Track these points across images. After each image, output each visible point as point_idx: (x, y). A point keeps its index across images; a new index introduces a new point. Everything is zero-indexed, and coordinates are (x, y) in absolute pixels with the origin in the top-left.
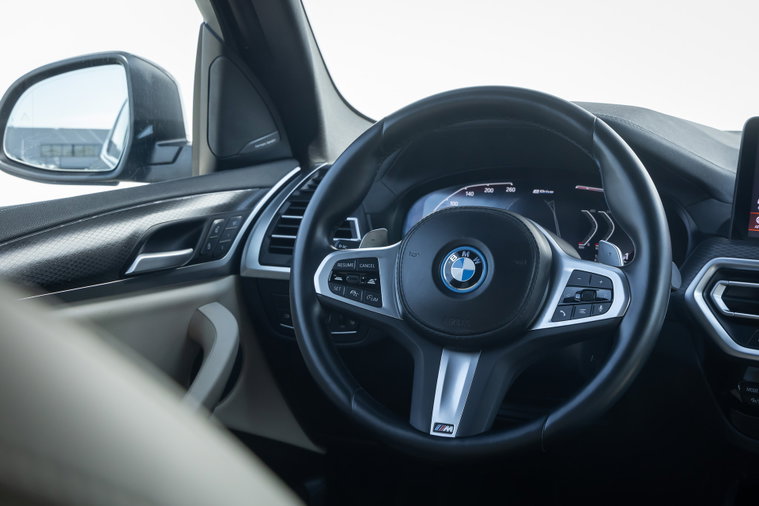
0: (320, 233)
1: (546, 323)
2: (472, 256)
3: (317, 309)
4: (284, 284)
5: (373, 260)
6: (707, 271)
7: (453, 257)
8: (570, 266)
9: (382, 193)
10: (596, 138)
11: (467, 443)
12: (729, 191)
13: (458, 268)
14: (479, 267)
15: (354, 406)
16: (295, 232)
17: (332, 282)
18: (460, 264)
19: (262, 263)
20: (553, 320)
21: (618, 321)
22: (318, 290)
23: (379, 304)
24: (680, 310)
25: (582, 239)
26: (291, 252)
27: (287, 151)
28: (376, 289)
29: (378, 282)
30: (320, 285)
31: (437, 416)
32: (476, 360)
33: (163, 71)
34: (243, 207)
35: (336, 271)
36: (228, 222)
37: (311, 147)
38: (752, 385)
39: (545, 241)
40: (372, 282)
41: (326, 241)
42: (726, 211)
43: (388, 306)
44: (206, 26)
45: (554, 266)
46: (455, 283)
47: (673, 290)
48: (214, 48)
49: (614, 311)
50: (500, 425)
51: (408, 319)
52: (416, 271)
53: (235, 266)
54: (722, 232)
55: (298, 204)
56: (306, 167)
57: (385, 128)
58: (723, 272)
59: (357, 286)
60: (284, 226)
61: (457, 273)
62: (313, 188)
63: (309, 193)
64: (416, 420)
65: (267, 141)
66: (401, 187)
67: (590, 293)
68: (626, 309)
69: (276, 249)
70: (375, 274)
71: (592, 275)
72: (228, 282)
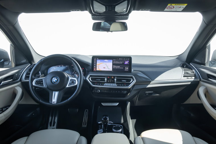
0: (33, 77)
1: (67, 86)
2: (56, 78)
3: (34, 88)
4: (28, 82)
5: (42, 80)
6: (89, 76)
7: (54, 78)
8: (70, 78)
9: (43, 67)
10: (72, 61)
11: (58, 104)
12: (91, 65)
14: (57, 80)
15: (41, 101)
16: (30, 74)
17: (36, 83)
18: (55, 80)
19: (25, 80)
20: (68, 86)
21: (77, 85)
22: (33, 85)
23: (43, 86)
24: (85, 81)
25: (73, 72)
26: (29, 78)
27: (28, 62)
28: (43, 84)
29: (43, 83)
30: (34, 84)
31: (53, 101)
32: (58, 92)
33: (5, 50)
34: (21, 71)
35: (36, 82)
36: (19, 74)
37: (32, 61)
38: (95, 90)
39: (66, 75)
40: (42, 83)
42: (91, 68)
43: (45, 86)
44: (11, 45)
45: (68, 78)
46: (54, 82)
48: (13, 48)
49: (76, 84)
50: (62, 101)
51: (48, 87)
52: (48, 81)
53: (21, 80)
54: (90, 71)
55: (30, 70)
56: (31, 64)
57: (42, 60)
58: (91, 76)
59: (39, 84)
60: (28, 74)
61: (54, 81)
62: (33, 67)
63: (32, 68)
64: (50, 102)
65: (24, 61)
66: (46, 67)
67: (73, 82)
68: (78, 84)
69: (27, 77)
70: (42, 82)
71: (73, 79)
72: (19, 83)
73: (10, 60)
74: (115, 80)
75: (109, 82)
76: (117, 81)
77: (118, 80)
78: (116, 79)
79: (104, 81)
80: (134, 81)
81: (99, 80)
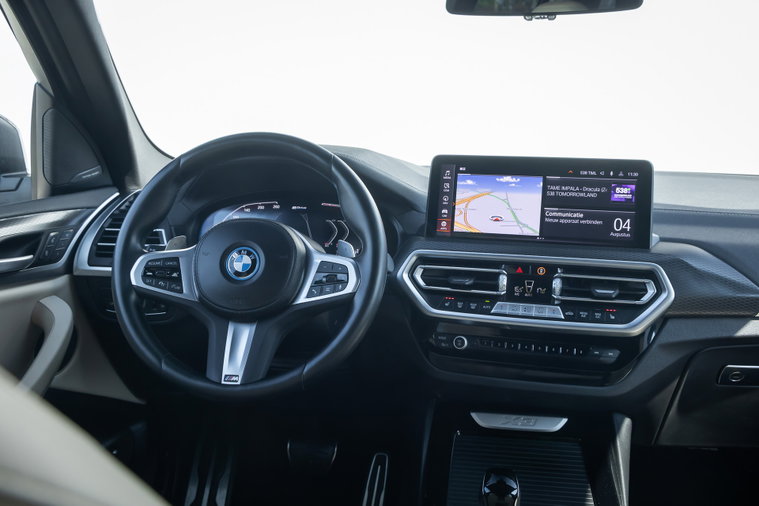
0: (134, 240)
1: (302, 299)
2: (249, 254)
3: (133, 297)
4: (107, 280)
5: (176, 259)
6: (411, 259)
7: (235, 255)
8: (319, 258)
9: (181, 211)
10: (333, 169)
11: (249, 387)
12: (423, 205)
13: (238, 262)
14: (254, 262)
15: (164, 367)
16: (114, 241)
17: (145, 276)
18: (239, 260)
19: (90, 265)
20: (308, 297)
21: (352, 295)
22: (134, 283)
23: (181, 291)
24: (394, 286)
25: (327, 241)
26: (111, 256)
27: (109, 181)
28: (179, 280)
29: (180, 275)
30: (135, 278)
31: (226, 370)
32: (254, 327)
33: (6, 120)
34: (74, 222)
35: (147, 268)
36: (62, 234)
37: (127, 178)
38: (443, 334)
39: (300, 241)
40: (175, 275)
41: (139, 246)
42: (422, 218)
43: (188, 292)
44: (39, 85)
45: (307, 258)
46: (237, 273)
47: (389, 273)
48: (47, 102)
49: (349, 289)
50: (272, 373)
51: (203, 301)
52: (208, 265)
53: (69, 267)
54: (420, 233)
55: (117, 220)
56: (124, 192)
57: (182, 162)
58: (422, 260)
59: (163, 279)
60: (106, 236)
61: (238, 267)
62: (128, 207)
63: (124, 212)
64: (211, 374)
65: (92, 173)
66: (197, 206)
67: (332, 277)
68: (357, 287)
69: (100, 254)
70: (177, 269)
71: (333, 265)
72: (63, 280)
73: (25, 169)
74: (557, 284)
75: (522, 294)
76: (563, 292)
77: (569, 287)
78: (563, 279)
79: (496, 287)
80: (664, 296)
81: (468, 282)
